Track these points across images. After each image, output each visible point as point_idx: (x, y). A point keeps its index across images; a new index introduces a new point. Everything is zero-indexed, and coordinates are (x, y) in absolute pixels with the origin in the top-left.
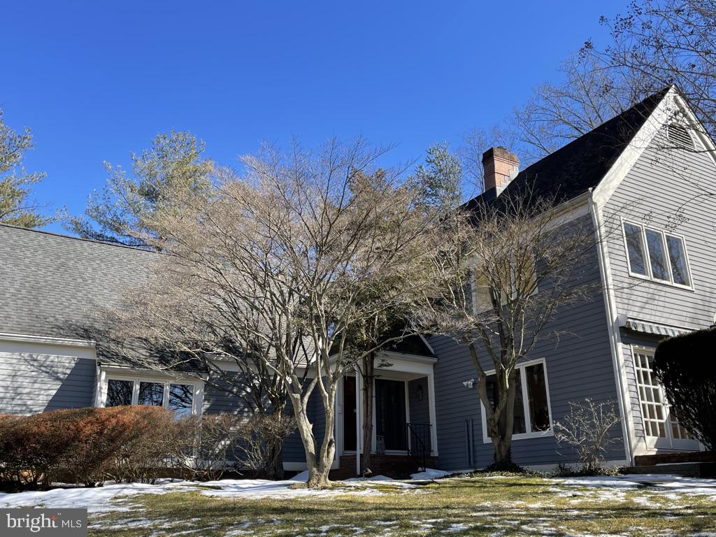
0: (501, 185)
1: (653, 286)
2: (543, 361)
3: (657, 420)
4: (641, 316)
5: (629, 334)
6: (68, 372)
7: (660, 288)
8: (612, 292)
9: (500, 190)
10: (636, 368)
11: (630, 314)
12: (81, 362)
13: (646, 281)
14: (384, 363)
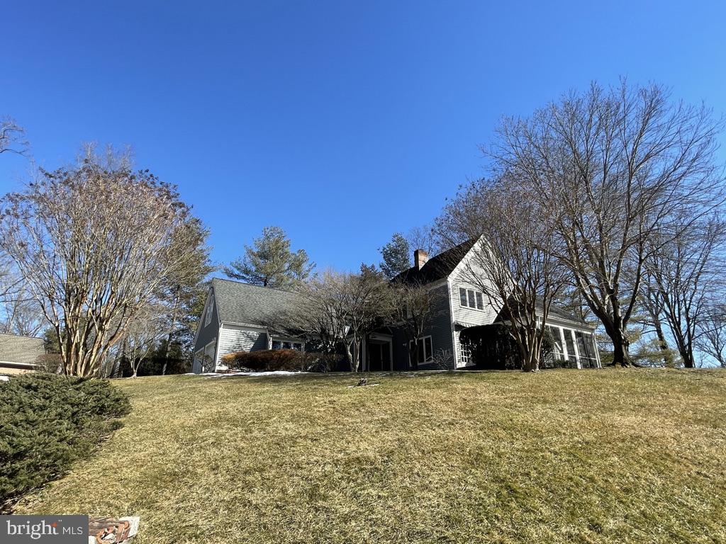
0: (421, 265)
1: (469, 310)
3: (467, 357)
4: (463, 321)
5: (458, 327)
6: (257, 338)
7: (472, 311)
8: (453, 313)
9: (420, 267)
11: (460, 320)
12: (261, 335)
13: (466, 309)
14: (373, 337)
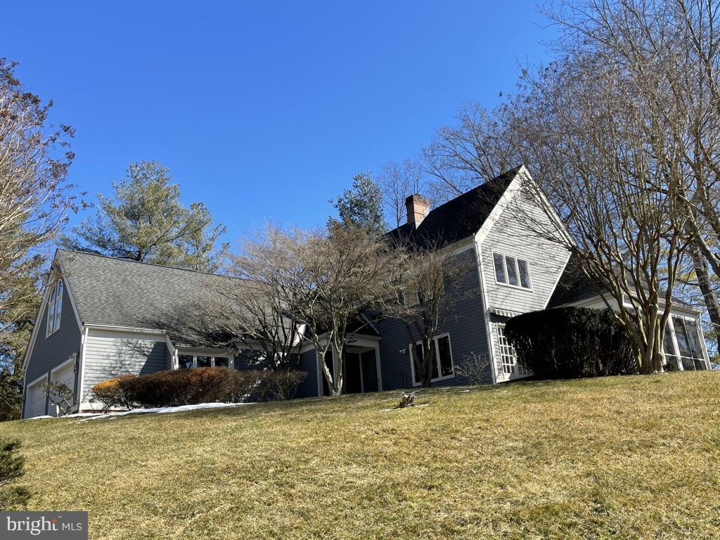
0: (419, 221)
1: (509, 289)
2: (448, 334)
3: (510, 365)
4: (501, 307)
5: (495, 317)
6: (150, 350)
7: (513, 290)
8: (486, 294)
9: (418, 224)
10: (499, 336)
11: (497, 306)
12: (157, 345)
13: (506, 286)
14: (352, 340)
